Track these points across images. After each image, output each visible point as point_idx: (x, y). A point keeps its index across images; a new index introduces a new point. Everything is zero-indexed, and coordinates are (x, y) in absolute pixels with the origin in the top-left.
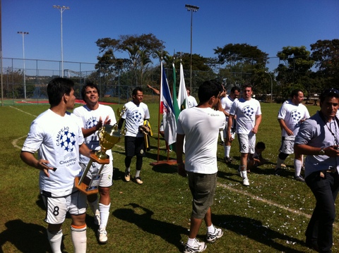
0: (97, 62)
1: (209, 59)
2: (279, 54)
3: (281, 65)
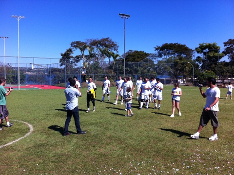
1: (151, 54)
2: (196, 49)
3: (198, 57)
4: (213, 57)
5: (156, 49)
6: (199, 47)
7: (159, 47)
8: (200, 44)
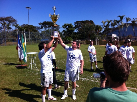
1: (37, 27)
2: (63, 26)
3: (64, 30)
4: (71, 30)
5: (40, 24)
6: (64, 25)
7: (41, 23)
8: (64, 24)
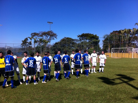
0: (22, 42)
7: (80, 35)
